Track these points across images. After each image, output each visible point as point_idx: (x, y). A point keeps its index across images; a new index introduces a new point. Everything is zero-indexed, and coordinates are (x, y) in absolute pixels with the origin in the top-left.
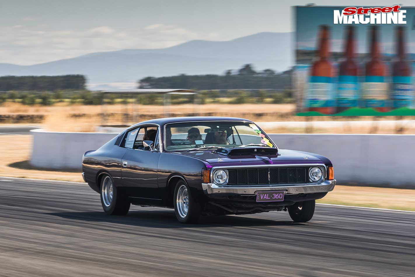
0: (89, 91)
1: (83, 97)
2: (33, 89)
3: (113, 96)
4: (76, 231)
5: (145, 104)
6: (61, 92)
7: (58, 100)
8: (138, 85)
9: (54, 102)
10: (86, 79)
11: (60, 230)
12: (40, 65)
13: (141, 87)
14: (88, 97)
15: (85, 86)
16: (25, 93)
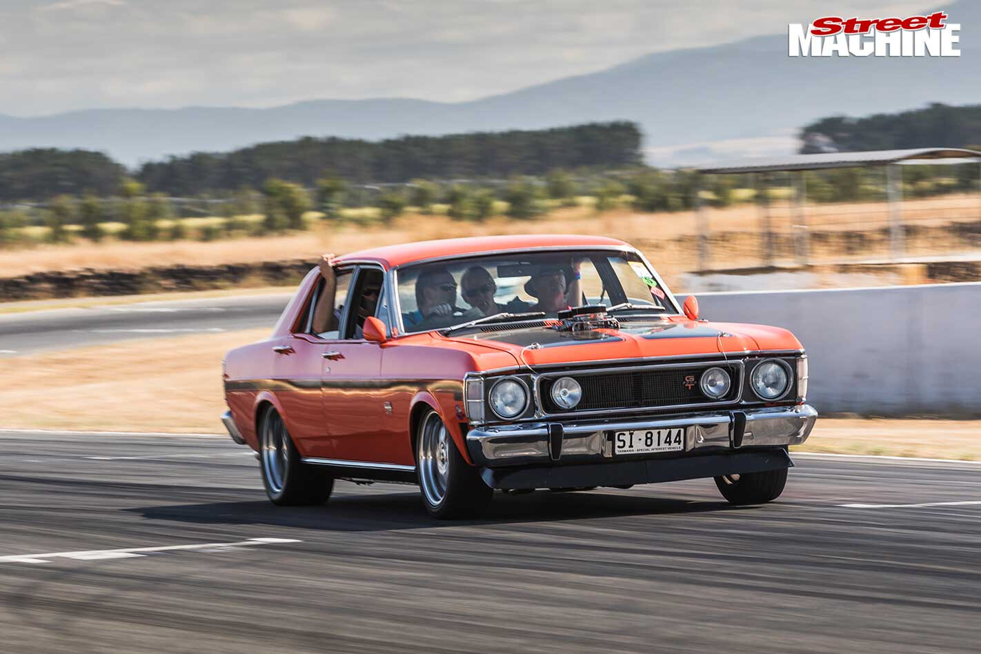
0: (655, 171)
1: (635, 190)
2: (484, 173)
3: (728, 180)
4: (643, 594)
5: (821, 200)
6: (569, 178)
7: (557, 202)
8: (799, 144)
9: (547, 209)
10: (642, 132)
11: (595, 594)
12: (498, 99)
13: (806, 150)
14: (652, 188)
15: (641, 156)
16: (457, 184)
